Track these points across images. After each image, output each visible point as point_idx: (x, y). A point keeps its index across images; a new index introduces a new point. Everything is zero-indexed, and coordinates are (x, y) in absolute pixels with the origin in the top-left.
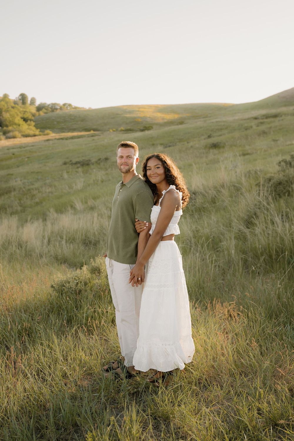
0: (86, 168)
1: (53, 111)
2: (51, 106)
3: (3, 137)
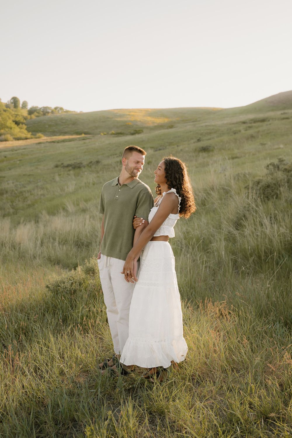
0: (77, 171)
1: (44, 114)
2: (43, 110)
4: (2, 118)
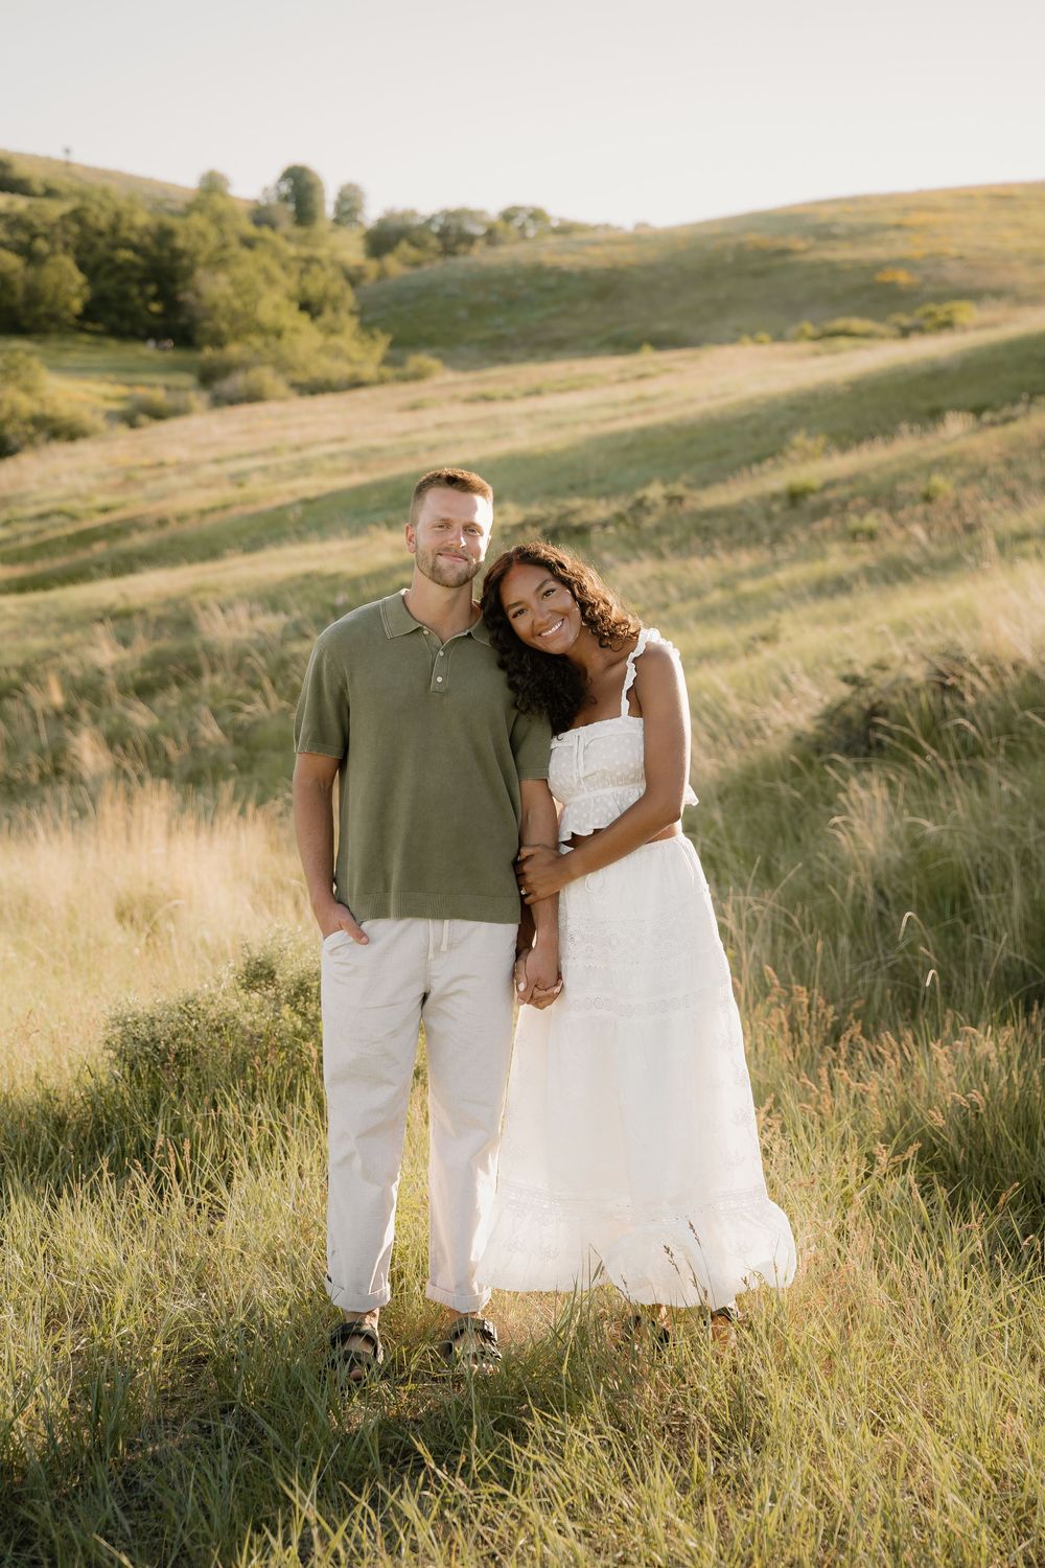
1: (449, 250)
2: (441, 226)
3: (198, 399)
4: (234, 282)
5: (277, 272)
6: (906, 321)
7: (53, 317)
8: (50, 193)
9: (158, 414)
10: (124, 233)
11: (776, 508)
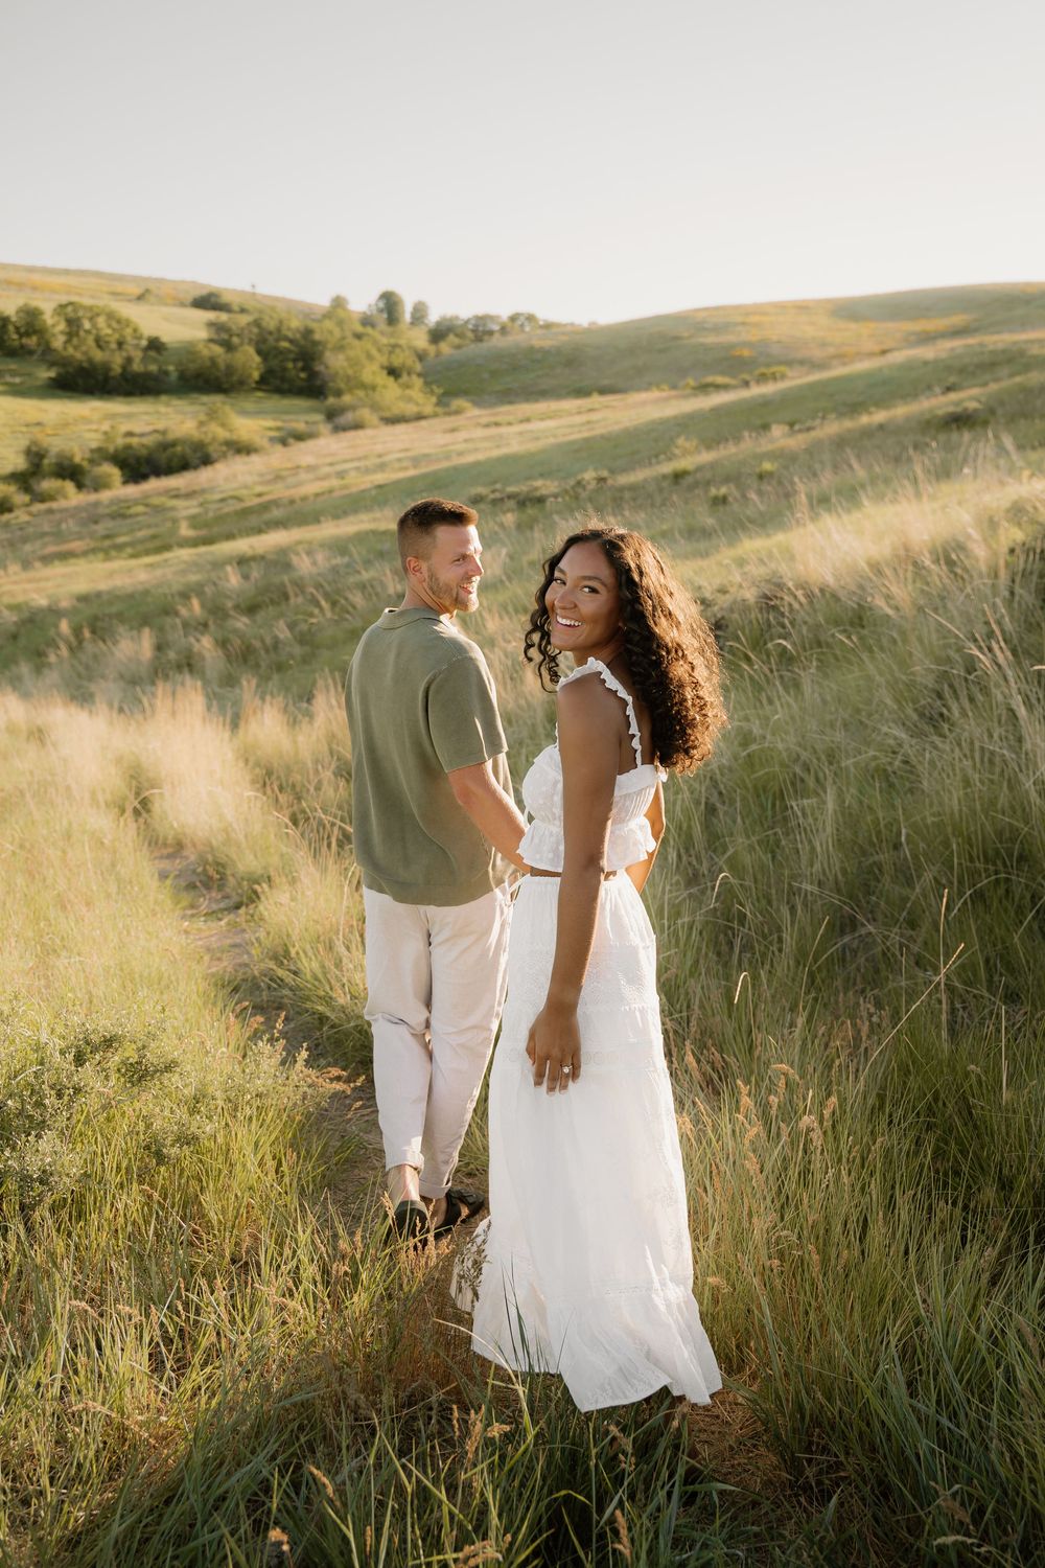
1: (479, 339)
2: (474, 325)
3: (325, 428)
4: (348, 359)
5: (374, 352)
6: (746, 377)
7: (241, 383)
8: (243, 311)
9: (300, 437)
10: (285, 332)
11: (665, 484)
